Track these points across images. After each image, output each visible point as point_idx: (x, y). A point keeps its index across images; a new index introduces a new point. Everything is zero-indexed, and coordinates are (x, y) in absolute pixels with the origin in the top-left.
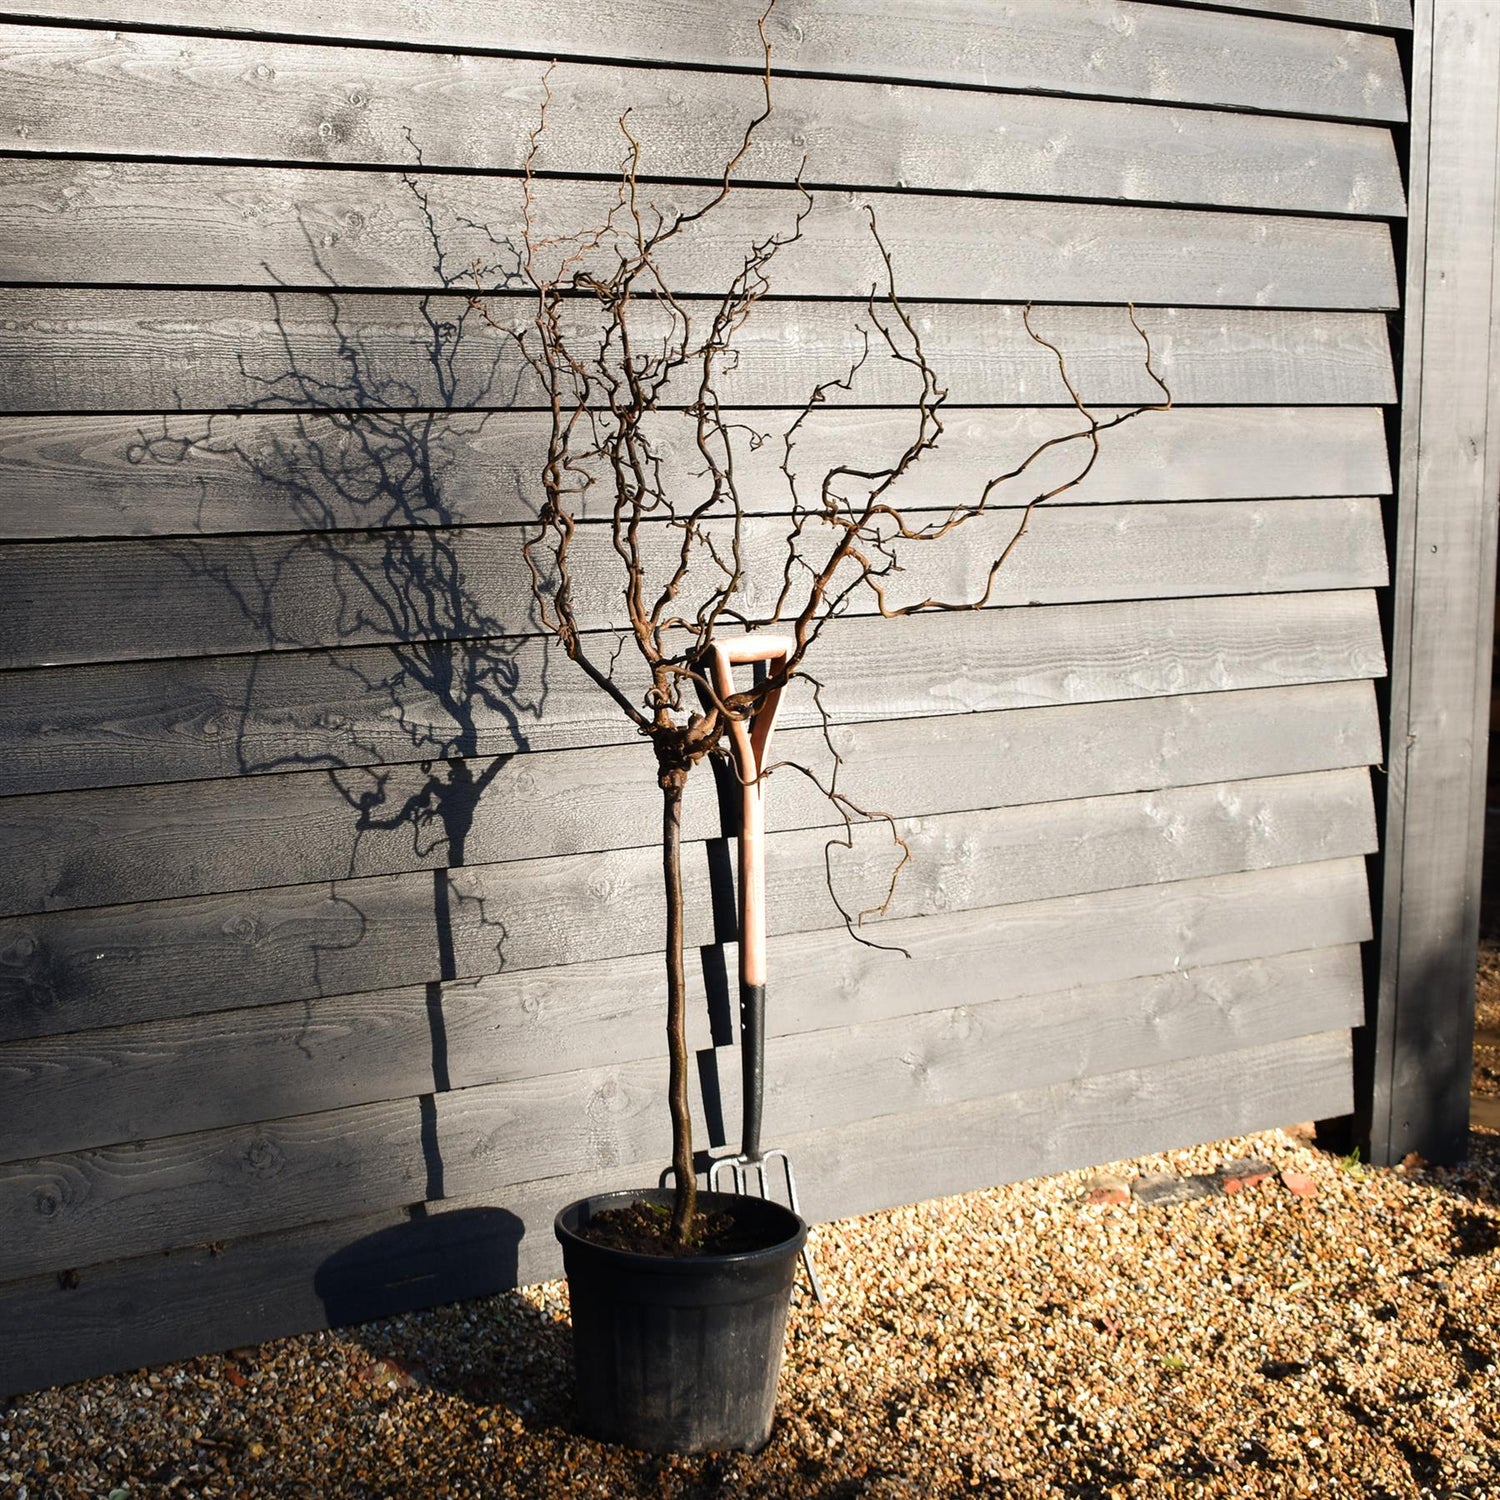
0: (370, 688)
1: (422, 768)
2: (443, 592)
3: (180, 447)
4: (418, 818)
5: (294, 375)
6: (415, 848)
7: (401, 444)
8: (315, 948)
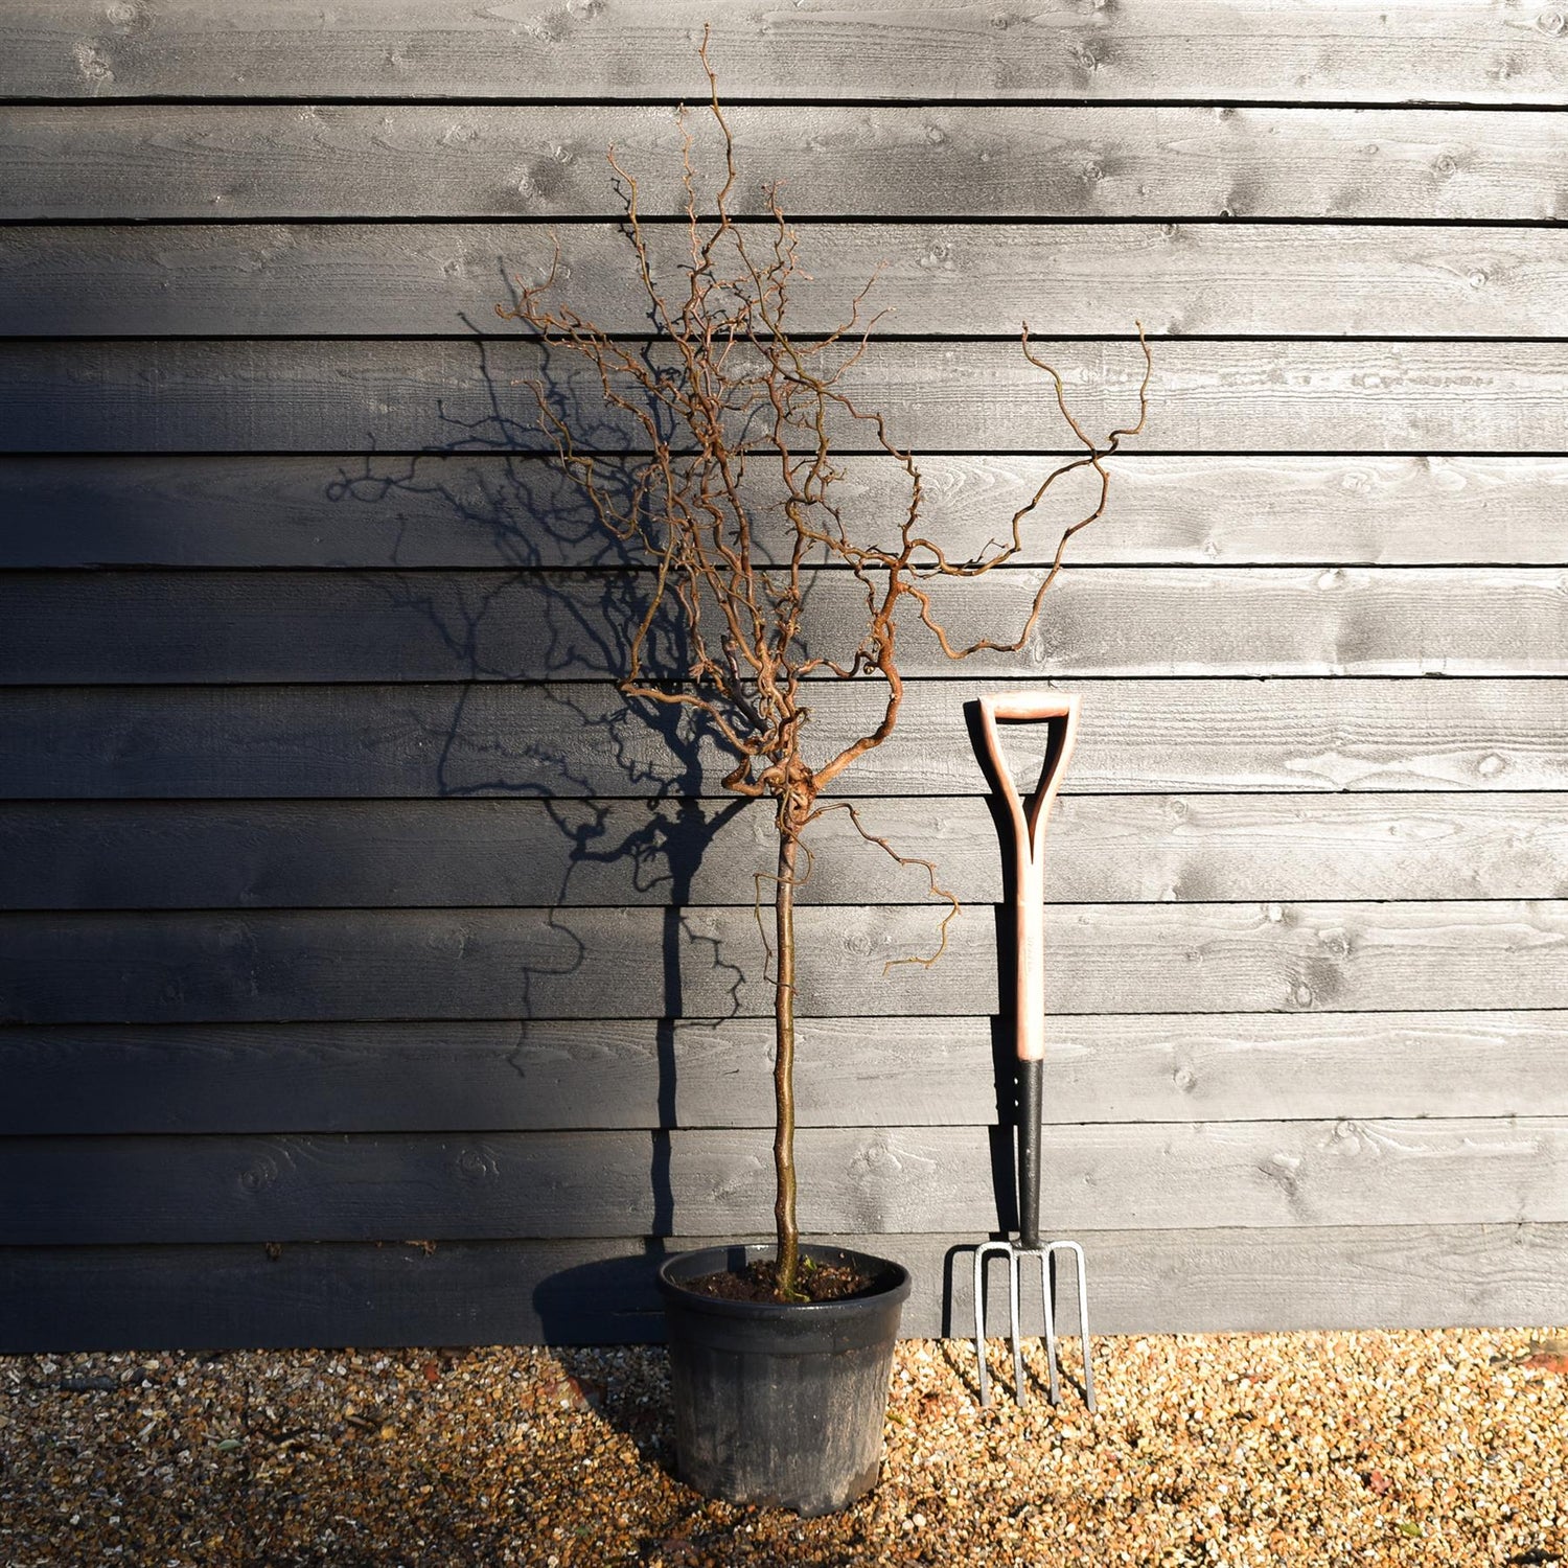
0: (587, 722)
1: (649, 805)
2: (667, 632)
3: (381, 485)
4: (639, 853)
5: (497, 418)
6: (635, 883)
7: (619, 486)
8: (525, 970)
